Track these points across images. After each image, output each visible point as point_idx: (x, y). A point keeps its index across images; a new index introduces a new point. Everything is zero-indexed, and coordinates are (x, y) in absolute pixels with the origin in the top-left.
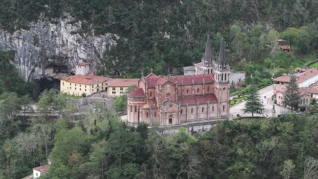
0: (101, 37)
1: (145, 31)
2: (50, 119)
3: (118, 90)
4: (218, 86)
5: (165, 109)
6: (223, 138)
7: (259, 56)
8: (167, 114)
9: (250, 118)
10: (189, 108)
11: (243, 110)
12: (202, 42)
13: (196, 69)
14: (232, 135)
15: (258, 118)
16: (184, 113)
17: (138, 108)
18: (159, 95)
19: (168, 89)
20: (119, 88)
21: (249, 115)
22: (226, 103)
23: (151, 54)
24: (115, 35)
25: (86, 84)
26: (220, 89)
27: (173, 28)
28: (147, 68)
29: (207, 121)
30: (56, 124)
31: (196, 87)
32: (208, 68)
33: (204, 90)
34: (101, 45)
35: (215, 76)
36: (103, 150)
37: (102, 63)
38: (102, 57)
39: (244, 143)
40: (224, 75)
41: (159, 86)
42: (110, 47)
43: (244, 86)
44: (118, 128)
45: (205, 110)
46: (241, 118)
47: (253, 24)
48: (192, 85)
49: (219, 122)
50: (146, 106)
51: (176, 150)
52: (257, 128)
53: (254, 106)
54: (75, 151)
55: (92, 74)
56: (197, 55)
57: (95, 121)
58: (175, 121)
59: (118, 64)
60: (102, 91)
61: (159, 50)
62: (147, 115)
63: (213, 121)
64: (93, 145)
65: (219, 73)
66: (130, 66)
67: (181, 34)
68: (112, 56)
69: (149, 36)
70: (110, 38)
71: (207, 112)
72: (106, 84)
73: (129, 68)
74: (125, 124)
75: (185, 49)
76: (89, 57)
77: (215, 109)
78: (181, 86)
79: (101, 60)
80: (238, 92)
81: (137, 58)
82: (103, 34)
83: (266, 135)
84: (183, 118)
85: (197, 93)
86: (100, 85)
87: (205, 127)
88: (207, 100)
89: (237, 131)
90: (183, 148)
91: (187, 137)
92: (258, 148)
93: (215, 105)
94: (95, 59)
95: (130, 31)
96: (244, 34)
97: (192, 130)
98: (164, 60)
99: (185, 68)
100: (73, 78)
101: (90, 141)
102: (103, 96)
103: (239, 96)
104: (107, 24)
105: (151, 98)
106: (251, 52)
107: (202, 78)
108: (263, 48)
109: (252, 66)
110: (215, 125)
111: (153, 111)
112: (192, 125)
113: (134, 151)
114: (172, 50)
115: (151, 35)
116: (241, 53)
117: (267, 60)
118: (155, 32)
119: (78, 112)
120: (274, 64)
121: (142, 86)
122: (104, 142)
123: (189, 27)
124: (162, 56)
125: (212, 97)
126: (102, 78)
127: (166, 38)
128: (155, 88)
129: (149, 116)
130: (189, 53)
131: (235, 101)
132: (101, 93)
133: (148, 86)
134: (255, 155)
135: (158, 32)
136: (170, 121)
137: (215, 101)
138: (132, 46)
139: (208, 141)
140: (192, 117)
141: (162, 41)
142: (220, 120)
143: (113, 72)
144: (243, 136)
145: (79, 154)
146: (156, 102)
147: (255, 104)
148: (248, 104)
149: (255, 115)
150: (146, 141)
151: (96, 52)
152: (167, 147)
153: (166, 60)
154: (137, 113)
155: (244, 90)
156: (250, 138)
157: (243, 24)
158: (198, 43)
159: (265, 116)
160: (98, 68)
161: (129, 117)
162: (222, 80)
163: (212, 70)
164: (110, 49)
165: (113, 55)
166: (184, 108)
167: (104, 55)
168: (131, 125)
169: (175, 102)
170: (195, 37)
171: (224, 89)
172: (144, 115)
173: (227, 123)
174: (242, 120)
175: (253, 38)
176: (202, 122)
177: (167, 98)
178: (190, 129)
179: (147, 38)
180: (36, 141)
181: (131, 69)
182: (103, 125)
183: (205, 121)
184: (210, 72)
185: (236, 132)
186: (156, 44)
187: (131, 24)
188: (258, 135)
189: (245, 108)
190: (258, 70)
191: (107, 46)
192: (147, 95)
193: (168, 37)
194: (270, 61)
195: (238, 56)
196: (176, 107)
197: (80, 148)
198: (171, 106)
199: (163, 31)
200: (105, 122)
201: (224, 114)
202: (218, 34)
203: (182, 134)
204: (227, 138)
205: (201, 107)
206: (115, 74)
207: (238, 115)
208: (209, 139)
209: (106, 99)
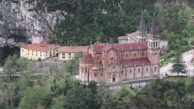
0: (53, 14)
1: (88, 8)
2: (13, 79)
3: (67, 55)
4: (151, 52)
5: (110, 70)
6: (155, 92)
7: (178, 27)
8: (112, 74)
9: (176, 76)
10: (128, 69)
11: (171, 70)
12: (132, 17)
13: (129, 38)
14: (163, 90)
15: (182, 76)
16: (124, 73)
17: (88, 70)
18: (105, 59)
19: (112, 54)
20: (68, 54)
21: (175, 74)
22: (157, 65)
23: (92, 27)
24: (64, 12)
25: (41, 51)
26: (153, 54)
27: (109, 6)
28: (89, 37)
29: (143, 80)
30: (19, 83)
31: (133, 53)
32: (142, 38)
33: (139, 55)
34: (52, 19)
35: (148, 43)
36: (62, 103)
37: (53, 34)
38: (53, 29)
39: (172, 96)
40: (156, 43)
41: (105, 52)
42: (59, 21)
43: (168, 52)
44: (73, 85)
45: (141, 71)
46: (169, 77)
47: (172, 3)
48: (130, 51)
49: (152, 80)
50: (94, 68)
51: (120, 102)
52: (182, 85)
53: (179, 67)
54: (39, 104)
55: (46, 43)
56: (129, 27)
57: (55, 80)
58: (117, 79)
59: (66, 35)
60: (54, 57)
61: (99, 24)
62: (96, 75)
63: (147, 79)
64: (54, 99)
65: (152, 41)
66: (76, 36)
67: (116, 11)
68: (61, 29)
69: (90, 12)
70: (60, 14)
71: (143, 72)
72: (57, 51)
73: (75, 38)
74: (79, 82)
75: (119, 22)
76: (43, 30)
77: (149, 70)
78: (122, 51)
79: (52, 31)
80: (164, 56)
81: (81, 30)
82: (54, 11)
83: (189, 90)
84: (123, 77)
85: (134, 58)
86: (52, 51)
87: (141, 84)
88: (142, 63)
89: (167, 87)
90: (125, 101)
91: (128, 92)
92: (183, 100)
93: (149, 67)
94: (48, 31)
95: (75, 8)
96: (165, 10)
97: (131, 87)
98: (103, 31)
99: (120, 38)
100: (31, 46)
101: (50, 96)
102: (55, 60)
103: (165, 59)
104: (57, 3)
105: (98, 61)
106: (171, 24)
107: (138, 45)
108: (181, 22)
109: (173, 36)
110: (149, 83)
111: (100, 72)
112: (131, 83)
113: (86, 104)
114: (109, 24)
115: (92, 12)
116: (163, 26)
117: (185, 31)
118: (95, 9)
119: (35, 73)
120: (190, 34)
121: (91, 52)
122: (62, 96)
123: (122, 5)
124: (102, 28)
125: (146, 61)
126: (53, 46)
127: (104, 14)
128: (101, 53)
129: (97, 76)
130: (122, 26)
131: (163, 63)
132: (54, 58)
133: (96, 52)
134: (181, 106)
135: (97, 9)
136: (114, 79)
137: (148, 63)
138: (77, 20)
139: (145, 95)
140: (130, 76)
141: (100, 16)
142: (153, 78)
143: (62, 41)
144: (172, 91)
145: (42, 106)
146: (103, 65)
147: (180, 65)
148: (174, 66)
149: (180, 74)
150: (96, 95)
151: (48, 25)
152: (113, 100)
153: (104, 31)
154: (87, 73)
155: (169, 54)
156: (177, 93)
157: (164, 3)
158: (129, 17)
159: (188, 75)
160: (50, 38)
161: (81, 77)
162: (154, 47)
163: (145, 39)
164: (59, 23)
165: (62, 27)
166: (124, 69)
167: (55, 28)
168: (83, 83)
169: (117, 64)
170: (127, 13)
171: (156, 54)
172: (93, 75)
173: (158, 81)
174: (170, 78)
175: (173, 13)
176: (139, 80)
177: (111, 61)
178: (130, 86)
179: (89, 14)
180: (3, 97)
181: (76, 39)
182: (61, 83)
183: (141, 79)
184: (144, 41)
185: (165, 88)
186: (96, 19)
187: (76, 3)
188: (183, 90)
189: (172, 69)
190: (179, 39)
191: (57, 20)
192: (95, 59)
193: (106, 13)
194: (187, 32)
195: (161, 28)
196: (118, 69)
197: (43, 101)
198: (114, 68)
199: (102, 8)
200: (63, 80)
201: (155, 73)
202: (145, 11)
203: (124, 90)
204: (159, 93)
205: (137, 68)
206: (64, 42)
207: (166, 75)
208: (145, 94)
209: (58, 62)
